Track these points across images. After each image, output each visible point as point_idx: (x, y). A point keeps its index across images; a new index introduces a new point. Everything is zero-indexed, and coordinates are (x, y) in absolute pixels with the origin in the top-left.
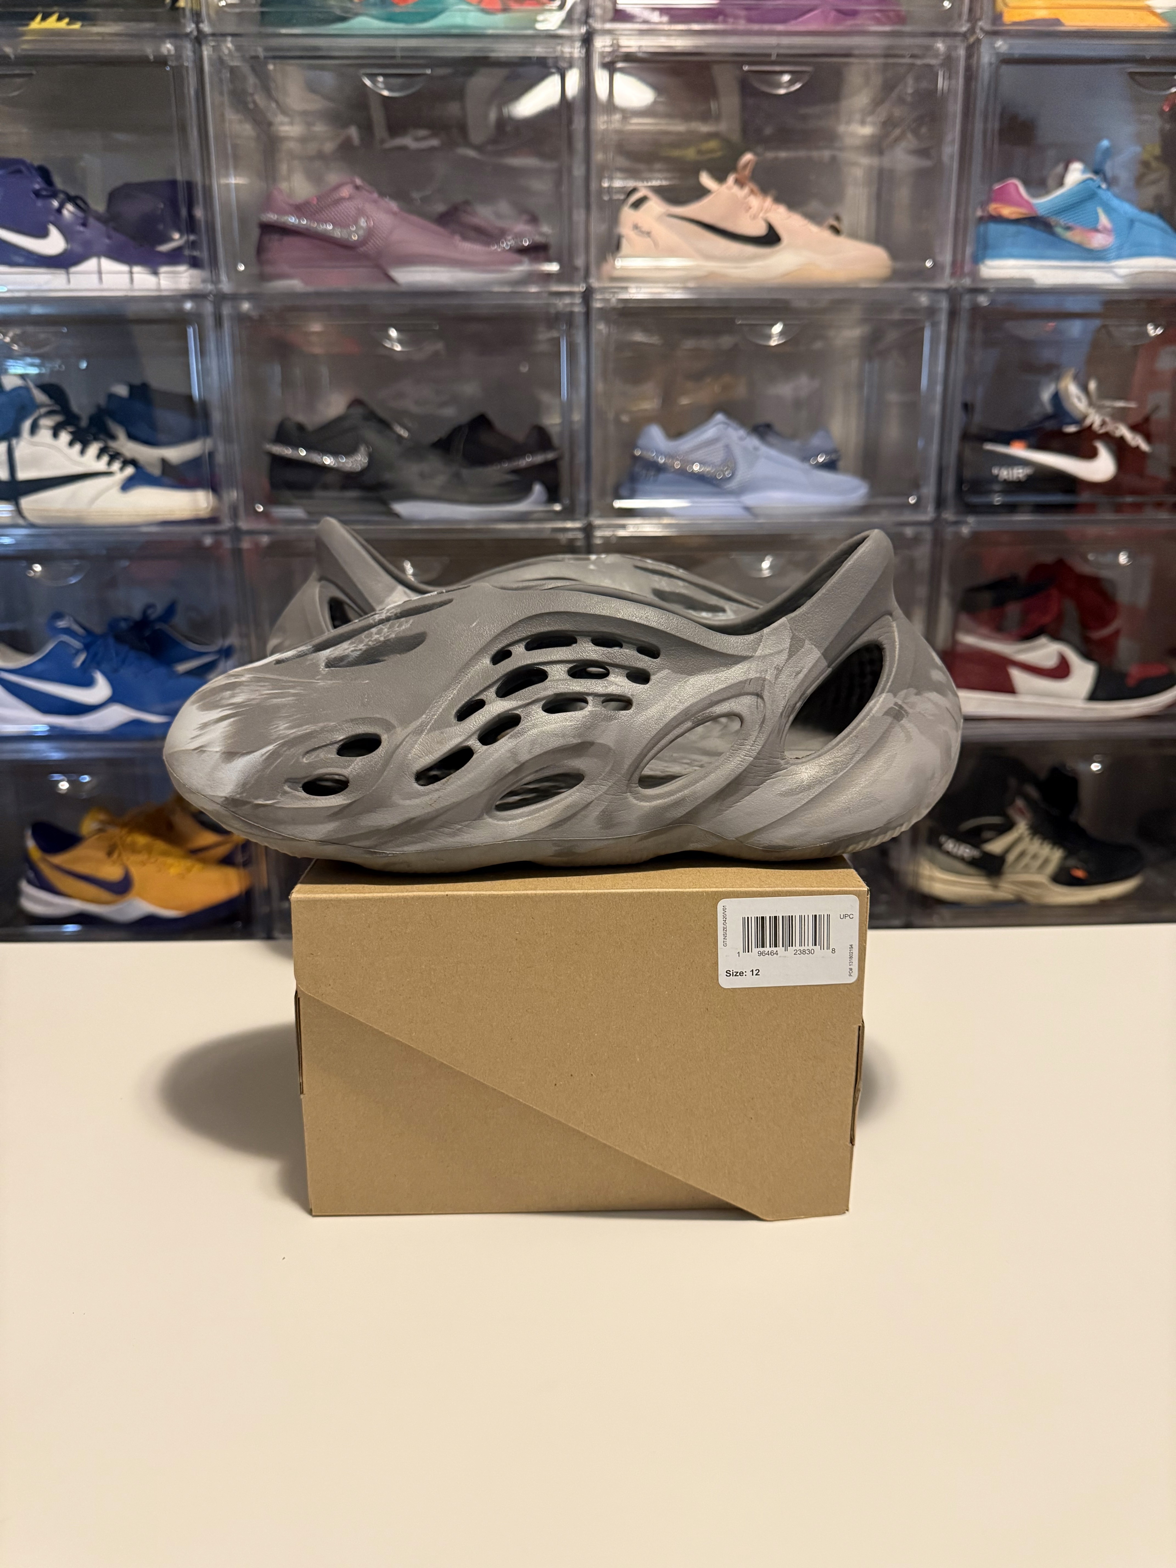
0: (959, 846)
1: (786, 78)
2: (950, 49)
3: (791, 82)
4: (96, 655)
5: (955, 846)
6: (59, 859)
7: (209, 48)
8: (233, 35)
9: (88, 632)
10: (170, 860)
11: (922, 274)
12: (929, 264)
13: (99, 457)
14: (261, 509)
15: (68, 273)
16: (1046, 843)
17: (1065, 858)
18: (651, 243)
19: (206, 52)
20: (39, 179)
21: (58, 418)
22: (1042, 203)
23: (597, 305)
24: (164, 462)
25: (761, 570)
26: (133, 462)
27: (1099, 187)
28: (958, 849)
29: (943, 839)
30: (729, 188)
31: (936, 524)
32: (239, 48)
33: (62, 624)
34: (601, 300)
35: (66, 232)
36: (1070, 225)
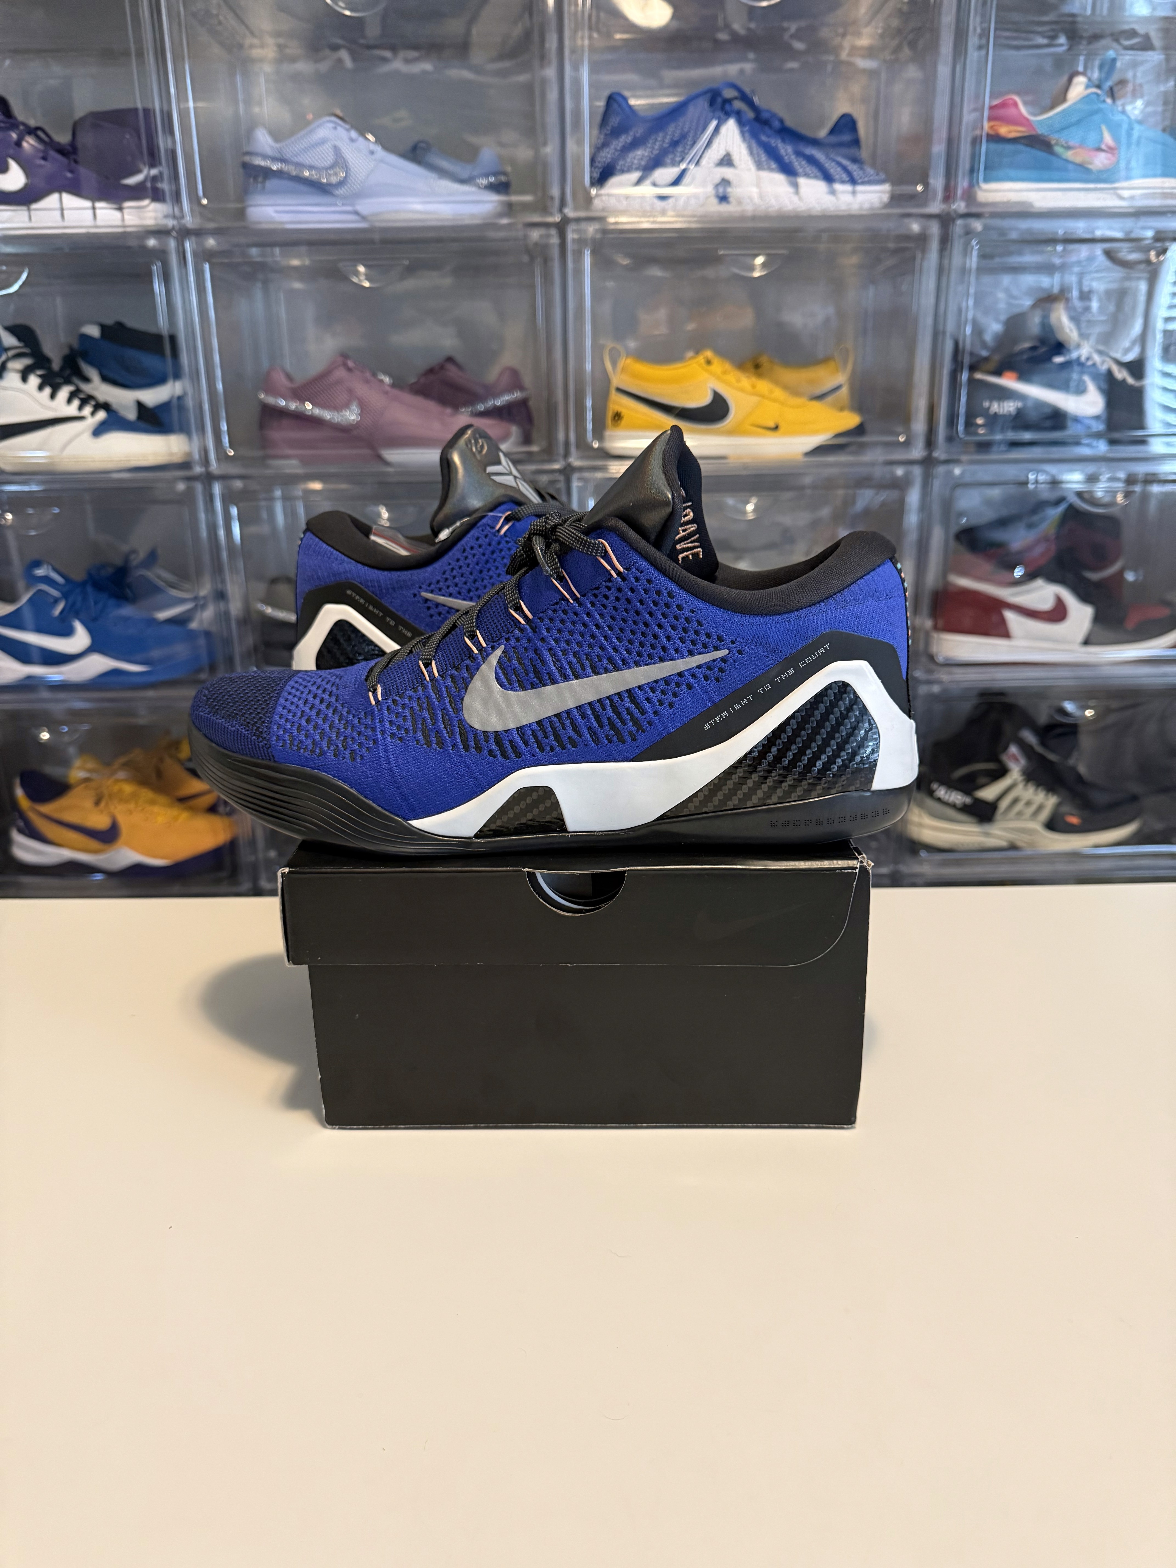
0: (951, 792)
4: (74, 603)
5: (946, 793)
6: (46, 808)
9: (67, 580)
10: (156, 809)
11: (913, 198)
12: (920, 188)
13: (69, 401)
15: (29, 210)
16: (1040, 789)
17: (1059, 805)
21: (27, 361)
22: (1042, 121)
23: (573, 236)
24: (140, 405)
25: (745, 511)
26: (106, 406)
27: (1102, 102)
28: (950, 796)
29: (935, 786)
31: (927, 462)
33: (40, 572)
34: (576, 231)
35: (26, 166)
36: (1071, 144)
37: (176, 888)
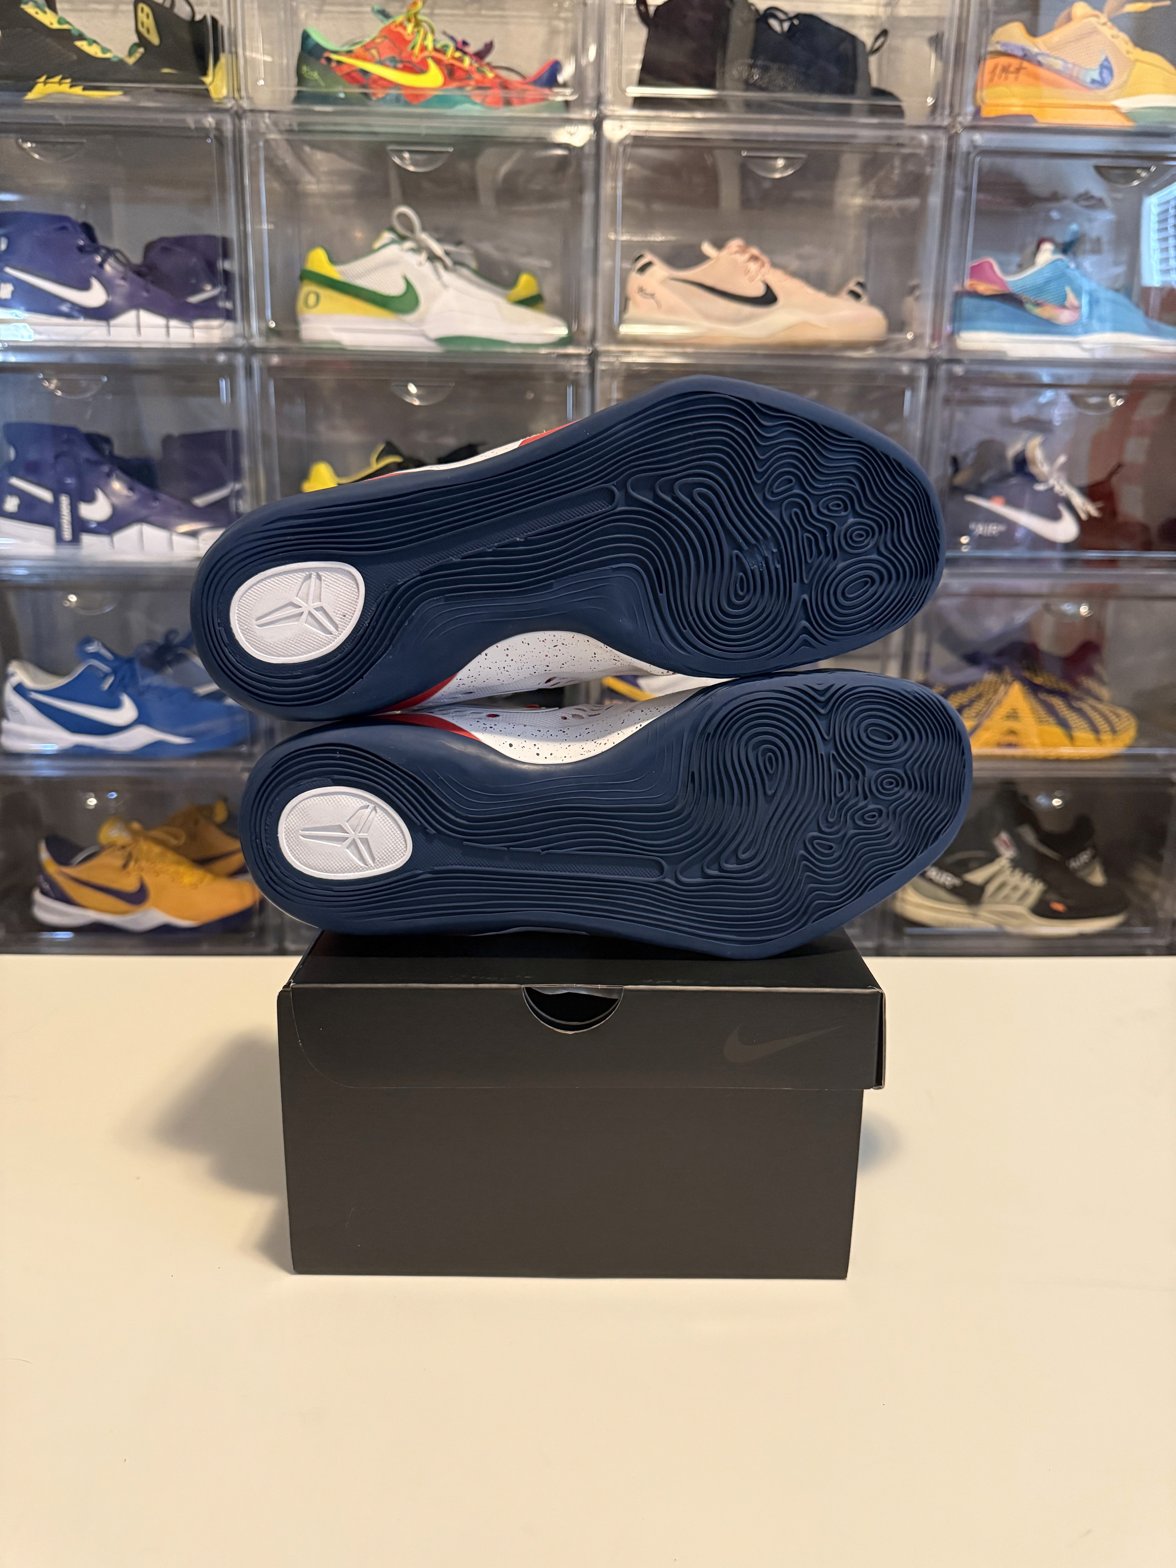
0: (942, 874)
1: (780, 163)
2: (932, 140)
3: (785, 167)
4: (123, 678)
5: (937, 874)
6: (74, 871)
7: (247, 122)
8: (271, 112)
9: (115, 656)
10: (182, 870)
12: (910, 336)
15: (109, 326)
16: (1027, 876)
17: (1045, 891)
18: (656, 305)
19: (245, 125)
20: (83, 236)
22: (1014, 281)
23: (602, 366)
27: (1068, 267)
28: (941, 877)
30: (728, 255)
32: (275, 124)
33: (91, 648)
34: (605, 362)
35: (107, 286)
36: (1039, 302)
37: (205, 948)
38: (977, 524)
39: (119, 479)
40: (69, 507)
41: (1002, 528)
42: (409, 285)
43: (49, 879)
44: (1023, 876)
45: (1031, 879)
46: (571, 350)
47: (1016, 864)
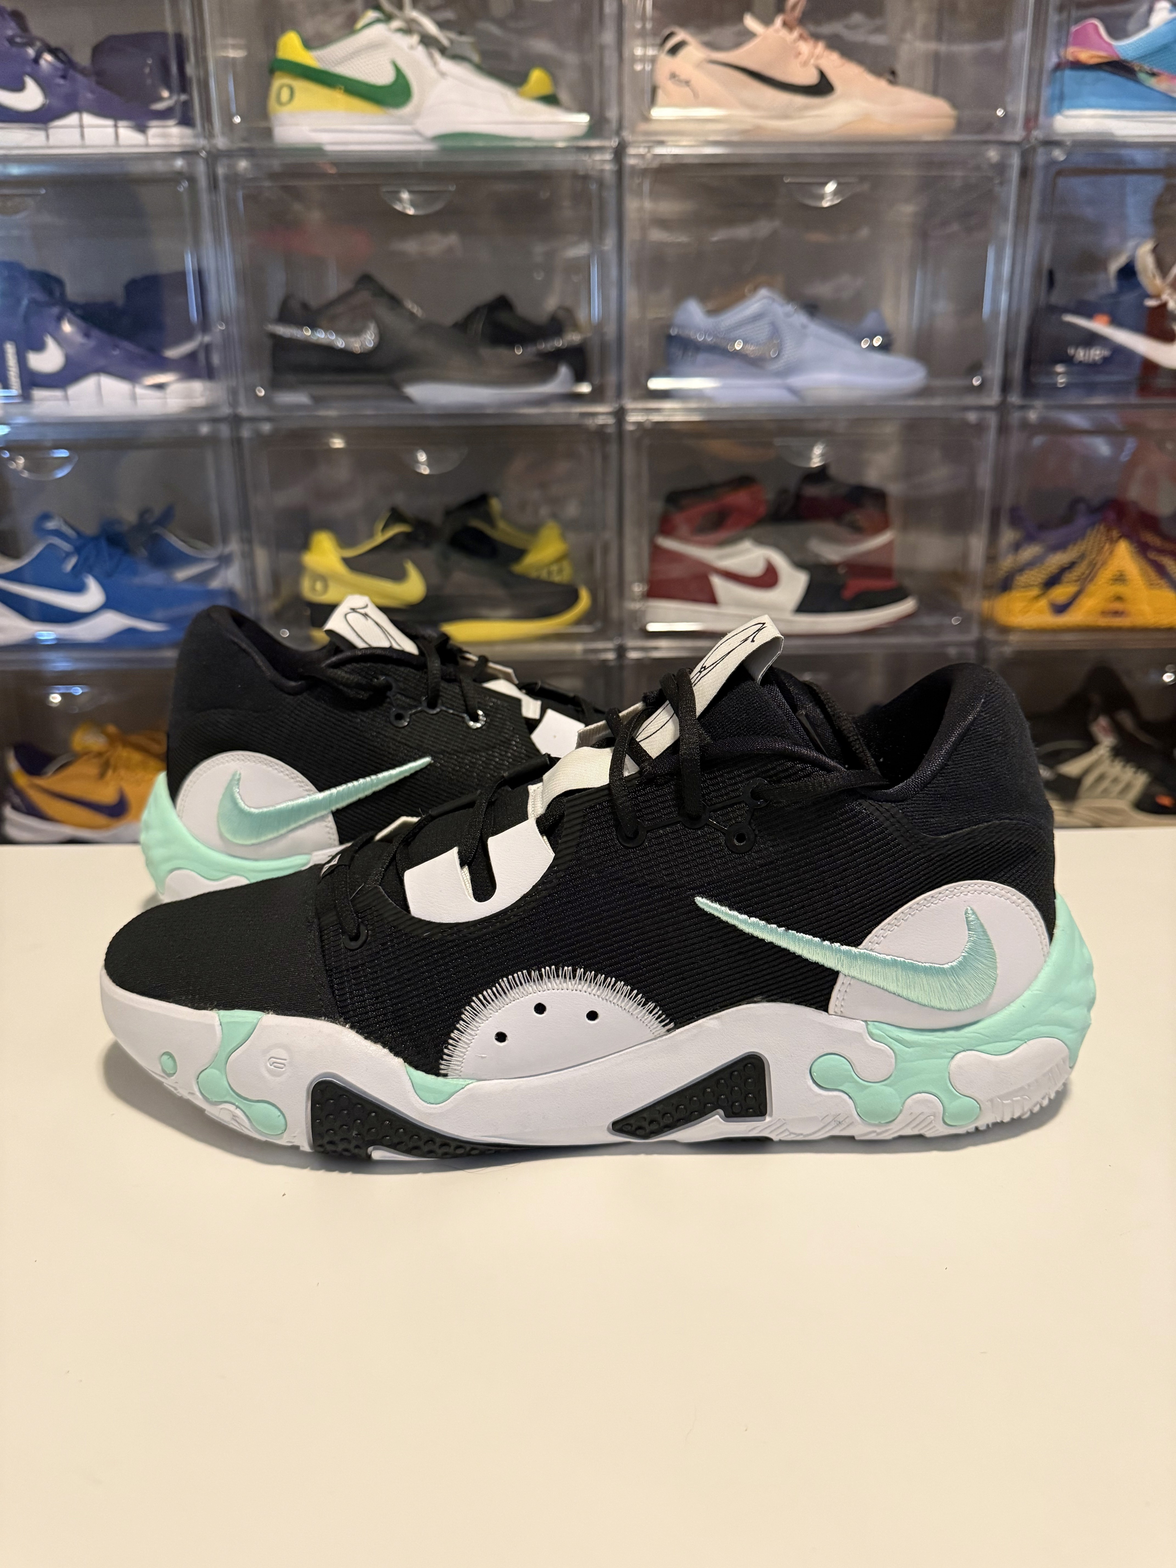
4: (87, 558)
6: (46, 781)
9: (79, 533)
11: (993, 124)
12: (1000, 113)
14: (262, 393)
15: (46, 130)
16: (1129, 766)
17: (1150, 784)
18: (692, 94)
20: (13, 25)
22: (1124, 46)
23: (630, 161)
25: (809, 459)
30: (777, 31)
31: (1002, 408)
33: (51, 525)
34: (635, 156)
35: (44, 84)
36: (1155, 70)
38: (1076, 348)
39: (70, 322)
40: (16, 357)
41: (1106, 353)
42: (399, 72)
43: (19, 793)
44: (1124, 766)
45: (1133, 770)
46: (594, 143)
47: (1117, 752)
